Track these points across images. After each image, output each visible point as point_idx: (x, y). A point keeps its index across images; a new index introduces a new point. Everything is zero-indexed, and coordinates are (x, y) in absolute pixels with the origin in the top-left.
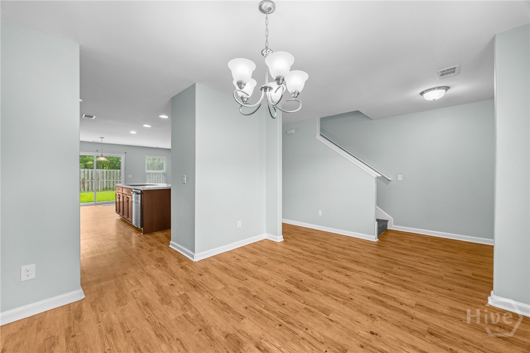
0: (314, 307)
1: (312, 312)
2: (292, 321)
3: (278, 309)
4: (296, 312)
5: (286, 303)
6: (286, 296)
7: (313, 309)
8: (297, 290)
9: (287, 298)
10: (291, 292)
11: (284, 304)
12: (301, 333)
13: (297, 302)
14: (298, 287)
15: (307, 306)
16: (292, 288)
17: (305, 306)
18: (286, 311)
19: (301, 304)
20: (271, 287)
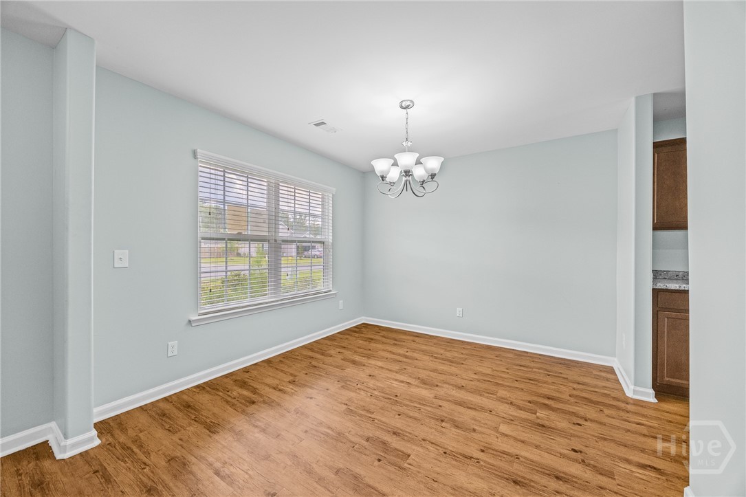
0: (361, 416)
1: (364, 410)
2: (386, 400)
3: (403, 409)
4: (382, 408)
5: (397, 416)
6: (399, 425)
7: (363, 413)
8: (385, 438)
9: (398, 423)
10: (394, 433)
11: (399, 415)
12: (376, 393)
13: (384, 419)
14: (384, 443)
15: (370, 416)
16: (394, 442)
17: (372, 416)
18: (393, 408)
19: (378, 417)
20: (429, 439)
